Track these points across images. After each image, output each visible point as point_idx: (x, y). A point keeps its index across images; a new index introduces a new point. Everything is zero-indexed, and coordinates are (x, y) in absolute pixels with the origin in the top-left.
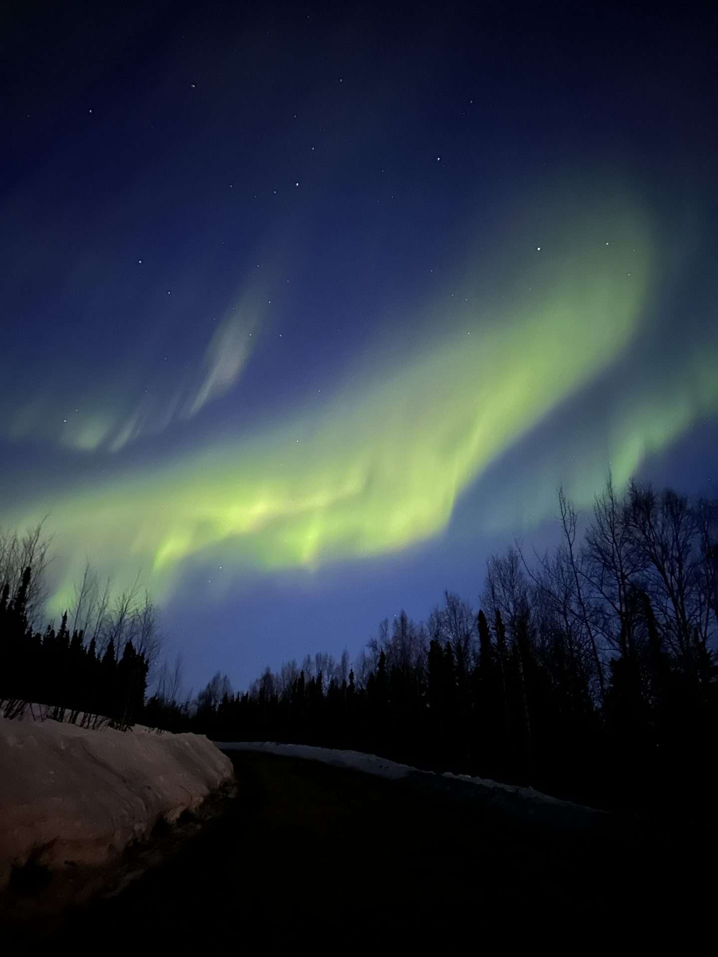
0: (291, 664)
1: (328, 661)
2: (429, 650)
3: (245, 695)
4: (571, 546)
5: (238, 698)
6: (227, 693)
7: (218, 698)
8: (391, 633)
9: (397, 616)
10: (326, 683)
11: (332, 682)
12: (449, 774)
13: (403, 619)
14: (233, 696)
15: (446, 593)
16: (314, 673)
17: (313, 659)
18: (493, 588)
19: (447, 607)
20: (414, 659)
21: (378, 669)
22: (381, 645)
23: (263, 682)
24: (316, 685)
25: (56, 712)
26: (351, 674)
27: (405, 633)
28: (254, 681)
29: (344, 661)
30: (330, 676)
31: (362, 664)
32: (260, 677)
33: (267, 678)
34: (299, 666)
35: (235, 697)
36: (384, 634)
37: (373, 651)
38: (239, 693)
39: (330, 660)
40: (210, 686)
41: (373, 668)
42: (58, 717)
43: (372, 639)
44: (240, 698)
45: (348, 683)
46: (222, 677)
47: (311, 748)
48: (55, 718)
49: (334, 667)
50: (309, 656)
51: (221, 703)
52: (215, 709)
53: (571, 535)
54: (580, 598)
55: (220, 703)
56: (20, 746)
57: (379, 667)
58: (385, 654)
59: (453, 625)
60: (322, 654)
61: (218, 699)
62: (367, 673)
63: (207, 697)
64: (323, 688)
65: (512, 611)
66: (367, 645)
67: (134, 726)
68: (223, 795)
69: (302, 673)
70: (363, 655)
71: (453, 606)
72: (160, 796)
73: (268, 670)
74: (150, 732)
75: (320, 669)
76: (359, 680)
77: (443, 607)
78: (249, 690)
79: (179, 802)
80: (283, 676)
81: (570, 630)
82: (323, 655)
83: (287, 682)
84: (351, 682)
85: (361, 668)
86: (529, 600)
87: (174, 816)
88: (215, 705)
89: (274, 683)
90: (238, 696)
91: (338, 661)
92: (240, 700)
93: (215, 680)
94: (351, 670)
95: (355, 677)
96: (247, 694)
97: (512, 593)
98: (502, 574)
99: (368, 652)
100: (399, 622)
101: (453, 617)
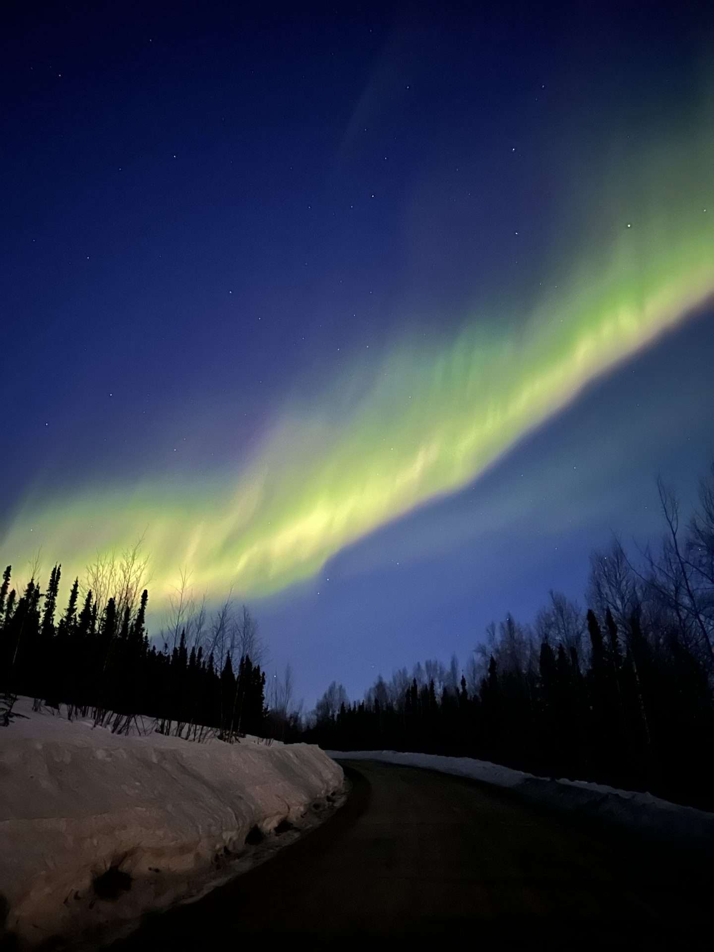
0: (402, 671)
1: (438, 668)
2: (539, 654)
3: (361, 704)
4: (674, 535)
5: (355, 708)
6: (343, 703)
7: (335, 707)
8: (498, 637)
9: (504, 620)
10: (439, 690)
11: (445, 690)
12: (565, 781)
13: (510, 622)
14: (350, 706)
15: (551, 593)
16: (426, 680)
17: (423, 667)
18: (598, 585)
19: (554, 608)
20: (525, 664)
21: (489, 674)
22: (490, 649)
23: (376, 690)
24: (429, 692)
25: (162, 726)
26: (462, 680)
27: (514, 637)
28: (368, 690)
29: (454, 668)
30: (442, 683)
31: (472, 670)
32: (373, 686)
33: (380, 686)
34: (410, 674)
35: (352, 706)
36: (491, 639)
37: (483, 656)
38: (355, 702)
39: (441, 668)
40: (327, 696)
41: (484, 673)
42: (165, 731)
43: (480, 645)
44: (357, 706)
45: (461, 690)
46: (337, 687)
47: (428, 756)
48: (162, 732)
49: (445, 674)
50: (419, 663)
51: (339, 713)
52: (334, 719)
53: (674, 524)
54: (688, 590)
55: (337, 712)
56: (109, 759)
57: (490, 672)
58: (495, 658)
59: (561, 626)
60: (432, 661)
61: (335, 709)
62: (478, 679)
63: (325, 706)
64: (435, 696)
65: (620, 607)
66: (475, 651)
67: (244, 737)
68: (329, 804)
69: (415, 681)
70: (473, 662)
71: (560, 607)
72: (253, 807)
73: (380, 678)
74: (260, 743)
75: (431, 675)
76: (472, 687)
77: (549, 607)
78: (364, 699)
79: (275, 812)
80: (395, 684)
81: (684, 625)
82: (433, 663)
83: (399, 690)
84: (464, 688)
85: (472, 675)
86: (639, 594)
87: (269, 825)
88: (333, 716)
89: (387, 691)
90: (355, 706)
91: (448, 668)
92: (357, 710)
93: (331, 690)
94: (463, 676)
95: (467, 683)
96: (363, 703)
97: (619, 590)
98: (606, 570)
99: (478, 657)
100: (506, 625)
101: (560, 617)
